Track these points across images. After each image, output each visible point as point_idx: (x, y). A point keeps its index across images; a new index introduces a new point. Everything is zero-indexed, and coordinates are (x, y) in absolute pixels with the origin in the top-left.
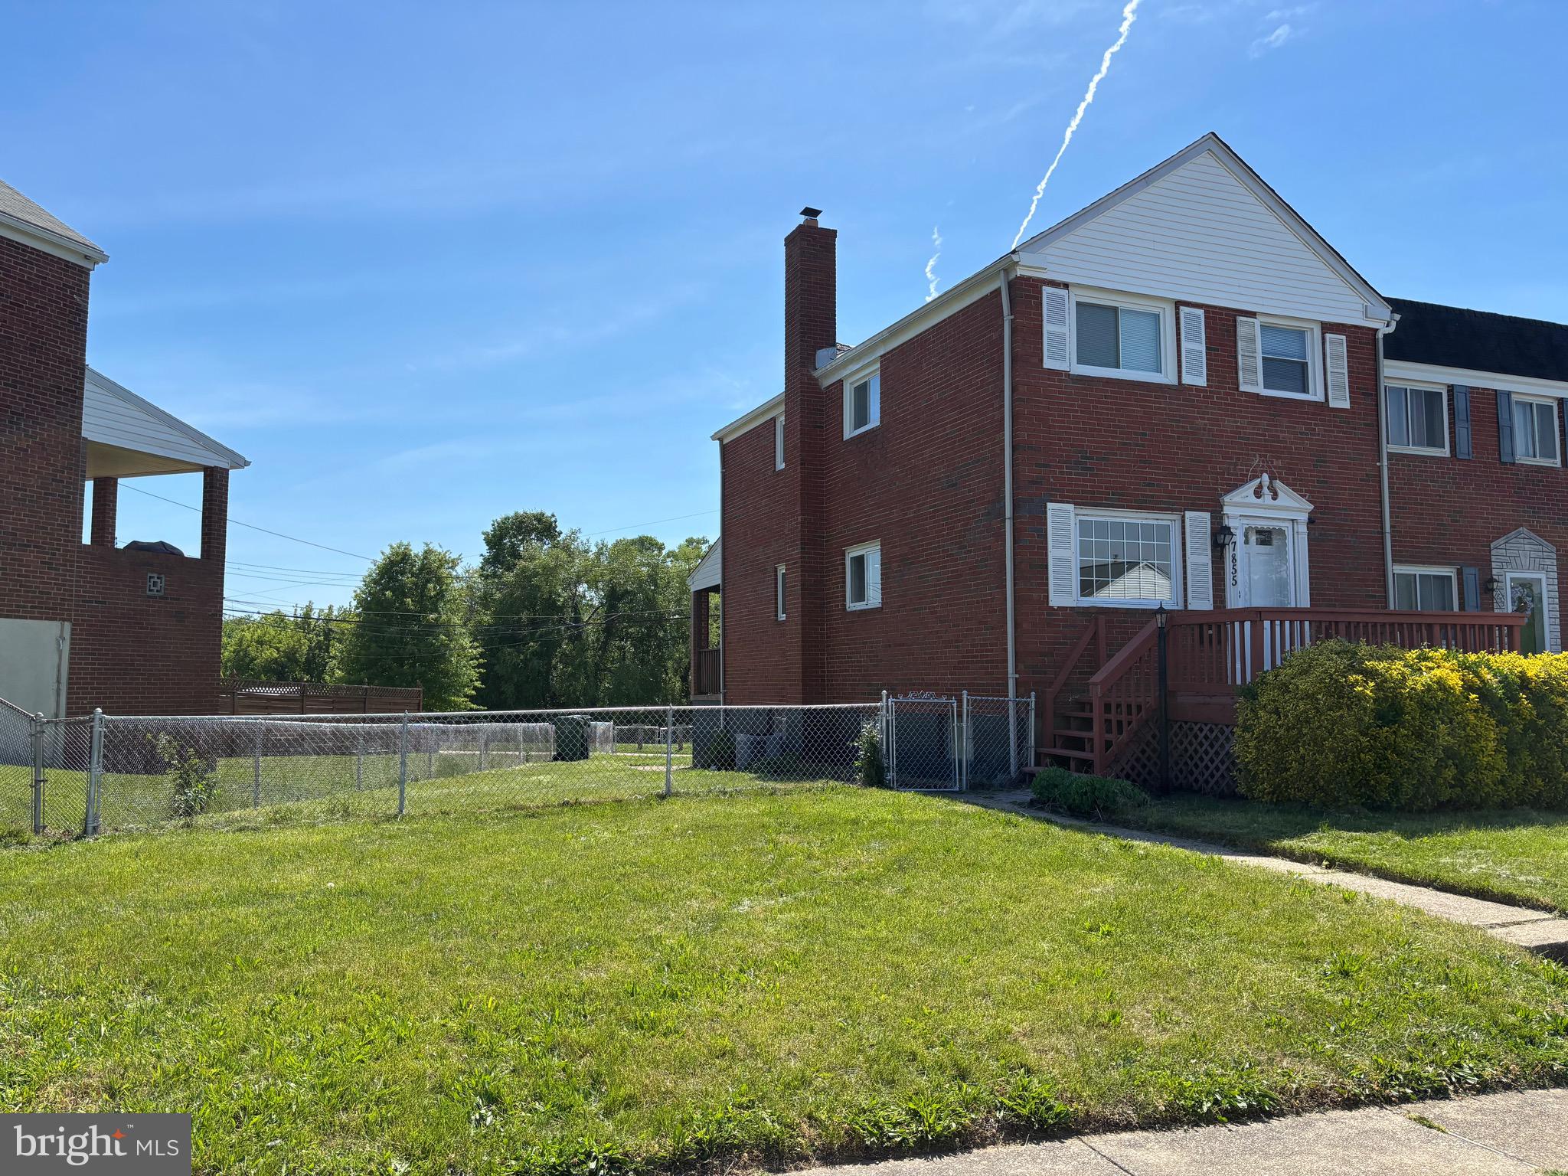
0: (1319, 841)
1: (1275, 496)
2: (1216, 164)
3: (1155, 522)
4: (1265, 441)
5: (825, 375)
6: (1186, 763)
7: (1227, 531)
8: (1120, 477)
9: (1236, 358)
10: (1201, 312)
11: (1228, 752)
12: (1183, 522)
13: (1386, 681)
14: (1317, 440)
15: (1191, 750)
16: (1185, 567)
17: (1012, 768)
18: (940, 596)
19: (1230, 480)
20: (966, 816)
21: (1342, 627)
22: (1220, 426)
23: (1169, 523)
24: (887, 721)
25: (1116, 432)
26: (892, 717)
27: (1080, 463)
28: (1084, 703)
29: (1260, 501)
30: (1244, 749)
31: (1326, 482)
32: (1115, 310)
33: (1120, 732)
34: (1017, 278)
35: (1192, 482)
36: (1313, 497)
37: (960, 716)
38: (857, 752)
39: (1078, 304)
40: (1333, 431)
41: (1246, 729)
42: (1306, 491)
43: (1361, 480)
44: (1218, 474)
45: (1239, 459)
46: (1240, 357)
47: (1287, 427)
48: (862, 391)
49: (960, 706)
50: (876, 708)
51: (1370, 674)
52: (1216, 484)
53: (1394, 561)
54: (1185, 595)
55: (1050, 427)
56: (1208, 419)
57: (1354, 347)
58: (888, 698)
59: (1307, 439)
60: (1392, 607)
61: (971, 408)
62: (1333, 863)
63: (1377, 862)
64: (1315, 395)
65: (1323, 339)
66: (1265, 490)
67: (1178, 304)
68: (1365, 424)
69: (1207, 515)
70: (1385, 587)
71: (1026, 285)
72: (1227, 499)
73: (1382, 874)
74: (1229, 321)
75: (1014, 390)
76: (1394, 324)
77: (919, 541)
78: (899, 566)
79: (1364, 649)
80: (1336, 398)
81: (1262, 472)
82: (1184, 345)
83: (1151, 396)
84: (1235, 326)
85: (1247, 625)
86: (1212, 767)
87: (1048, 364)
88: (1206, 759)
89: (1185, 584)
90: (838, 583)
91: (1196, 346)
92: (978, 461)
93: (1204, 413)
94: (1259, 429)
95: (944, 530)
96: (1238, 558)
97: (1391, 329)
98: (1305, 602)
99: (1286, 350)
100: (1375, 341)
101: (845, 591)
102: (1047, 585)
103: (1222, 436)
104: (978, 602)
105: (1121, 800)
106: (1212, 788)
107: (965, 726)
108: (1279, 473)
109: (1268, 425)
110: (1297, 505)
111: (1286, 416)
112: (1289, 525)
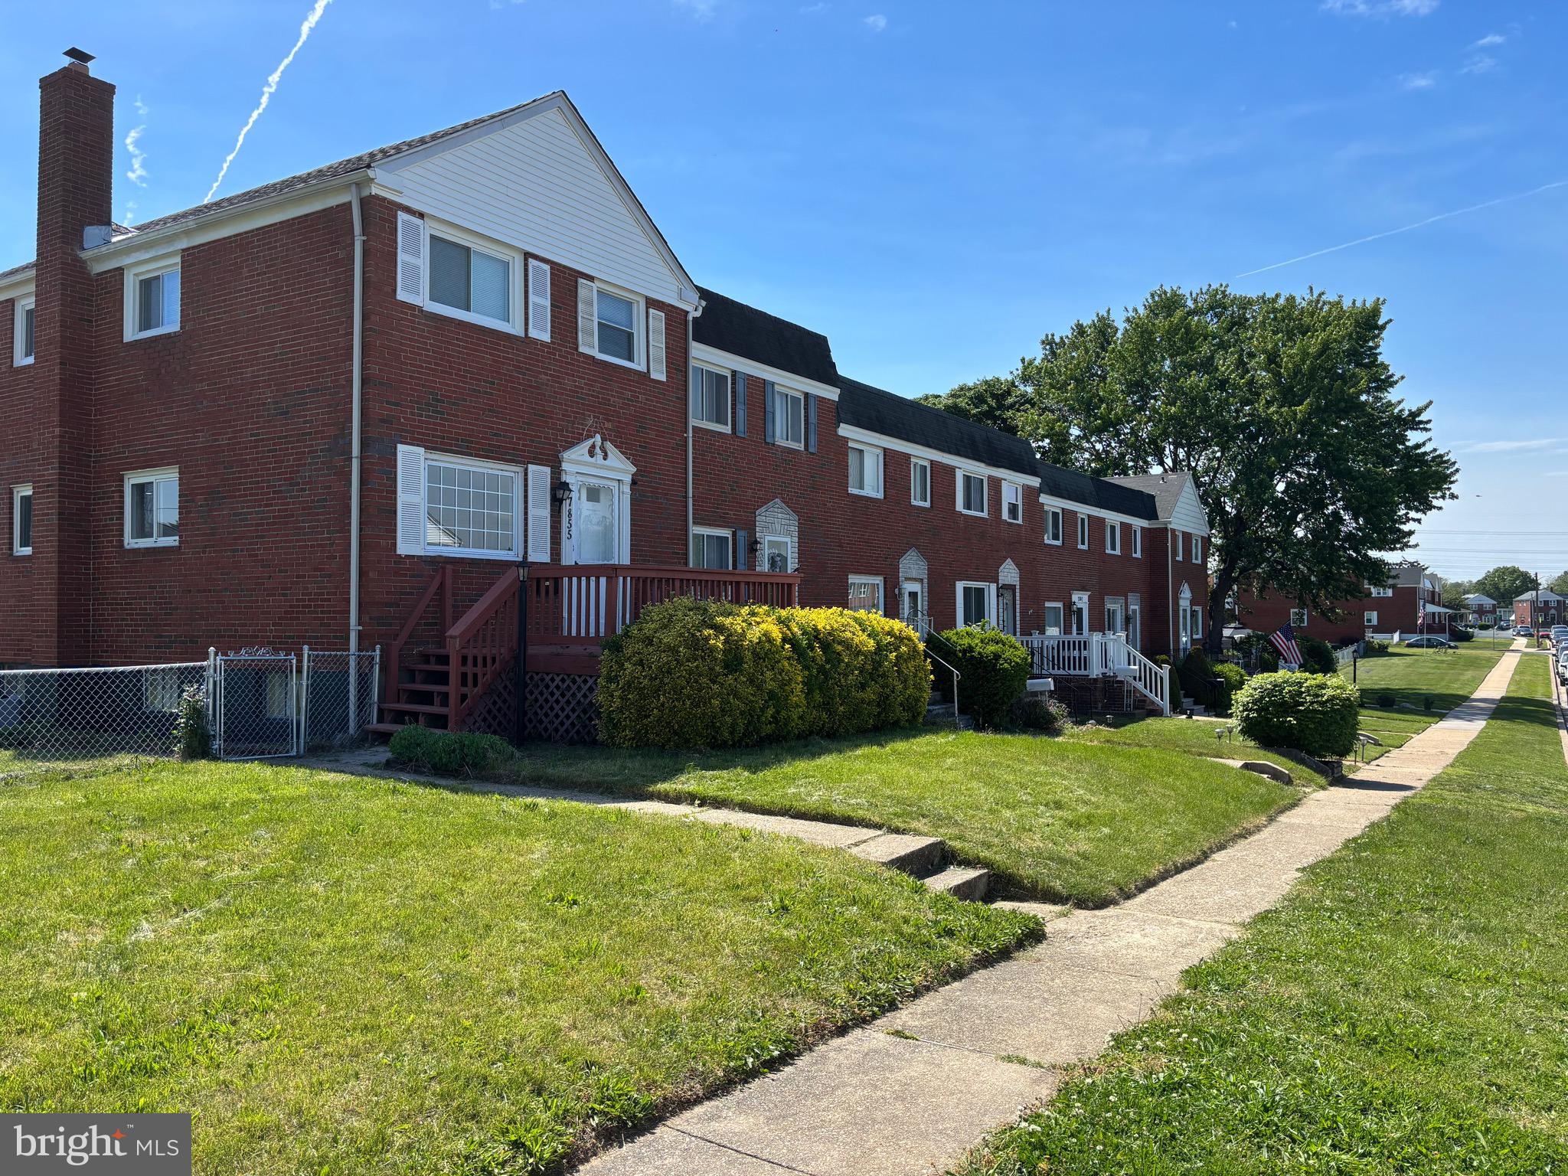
0: (688, 782)
1: (605, 458)
2: (564, 123)
3: (500, 473)
4: (599, 403)
5: (98, 259)
6: (536, 713)
7: (565, 486)
8: (470, 424)
9: (576, 318)
10: (547, 267)
11: (591, 702)
12: (526, 474)
13: (731, 635)
14: (639, 407)
15: (541, 700)
16: (526, 519)
17: (352, 724)
18: (263, 537)
19: (568, 437)
21: (677, 584)
22: (560, 383)
23: (512, 475)
24: (215, 683)
25: (466, 377)
26: (220, 678)
27: (431, 405)
28: (429, 656)
29: (592, 460)
30: (606, 697)
31: (645, 447)
32: (468, 249)
33: (475, 685)
34: (371, 196)
35: (535, 436)
36: (636, 460)
37: (299, 671)
38: (176, 719)
39: (432, 237)
40: (652, 400)
41: (610, 680)
42: (631, 454)
43: (673, 448)
44: (558, 430)
45: (576, 418)
46: (580, 319)
47: (617, 392)
48: (149, 287)
49: (300, 661)
50: (201, 668)
51: (719, 629)
52: (557, 440)
53: (694, 523)
54: (526, 547)
55: (402, 363)
56: (551, 375)
57: (671, 325)
58: (216, 654)
59: (633, 406)
60: (691, 566)
61: (308, 330)
62: (705, 802)
63: (741, 797)
64: (638, 365)
65: (647, 312)
66: (598, 450)
67: (527, 255)
68: (677, 398)
69: (548, 470)
70: (686, 545)
71: (381, 206)
72: (565, 455)
73: (746, 807)
74: (571, 280)
75: (365, 317)
76: (700, 309)
77: (234, 473)
78: (205, 500)
79: (713, 608)
80: (655, 370)
81: (596, 432)
82: (532, 298)
83: (499, 345)
84: (576, 288)
85: (603, 581)
86: (562, 715)
88: (557, 708)
89: (526, 536)
90: (115, 513)
91: (542, 301)
92: (317, 390)
93: (548, 369)
94: (593, 391)
95: (271, 463)
96: (573, 513)
97: (698, 314)
98: (626, 560)
99: (618, 320)
100: (686, 321)
101: (122, 525)
102: (395, 532)
103: (562, 394)
104: (312, 546)
105: (490, 754)
106: (562, 736)
107: (305, 684)
108: (610, 435)
109: (602, 388)
110: (622, 466)
111: (616, 382)
112: (616, 484)
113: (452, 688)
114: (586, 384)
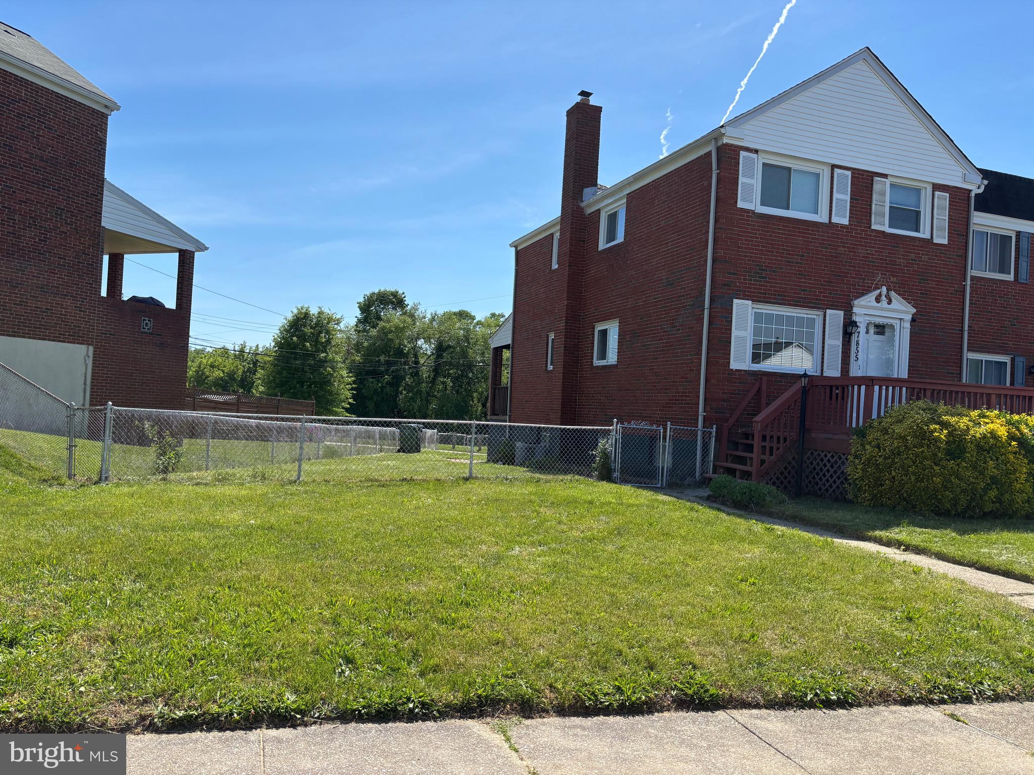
0: (900, 533)
1: (890, 302)
2: (868, 70)
3: (805, 316)
4: (886, 264)
5: (589, 206)
6: (814, 478)
7: (854, 324)
8: (784, 284)
9: (871, 206)
10: (849, 173)
11: (843, 472)
12: (825, 316)
13: (955, 430)
14: (922, 265)
15: (818, 468)
16: (823, 347)
17: (697, 474)
18: (656, 358)
19: (859, 289)
20: (664, 503)
21: (929, 393)
22: (855, 252)
23: (815, 317)
24: (616, 439)
25: (783, 253)
26: (619, 437)
27: (757, 273)
28: (748, 434)
29: (878, 305)
30: (853, 470)
31: (926, 294)
32: (789, 169)
33: (771, 454)
34: (723, 144)
35: (833, 290)
36: (916, 304)
37: (665, 438)
38: (594, 458)
39: (764, 164)
40: (934, 259)
41: (856, 457)
42: (912, 300)
43: (951, 294)
44: (852, 285)
45: (866, 276)
46: (873, 206)
47: (902, 255)
48: (613, 218)
49: (665, 432)
50: (609, 430)
51: (944, 425)
52: (849, 292)
53: (968, 350)
54: (822, 366)
55: (739, 247)
56: (848, 247)
57: (954, 202)
58: (617, 424)
59: (916, 264)
60: (964, 381)
61: (686, 233)
62: (908, 548)
63: (938, 549)
64: (924, 234)
65: (933, 195)
66: (883, 298)
67: (834, 167)
68: (957, 256)
69: (841, 313)
70: (961, 368)
71: (730, 150)
72: (856, 302)
73: (941, 557)
74: (868, 179)
75: (716, 221)
76: (983, 187)
77: (645, 321)
78: (630, 338)
79: (942, 408)
80: (938, 237)
81: (882, 285)
82: (835, 195)
83: (809, 230)
84: (872, 184)
85: (863, 388)
86: (831, 481)
87: (741, 204)
88: (828, 475)
89: (823, 358)
90: (590, 347)
91: (844, 197)
92: (689, 269)
93: (844, 243)
94: (882, 256)
95: (662, 314)
96: (860, 342)
97: (980, 191)
98: (904, 375)
99: (907, 202)
100: (969, 198)
101: (593, 353)
102: (729, 354)
103: (856, 260)
104: (682, 364)
105: (768, 498)
106: (830, 494)
107: (667, 445)
108: (894, 286)
109: (889, 253)
110: (905, 309)
111: (902, 248)
112: (898, 322)
113: (755, 455)
114: (876, 251)
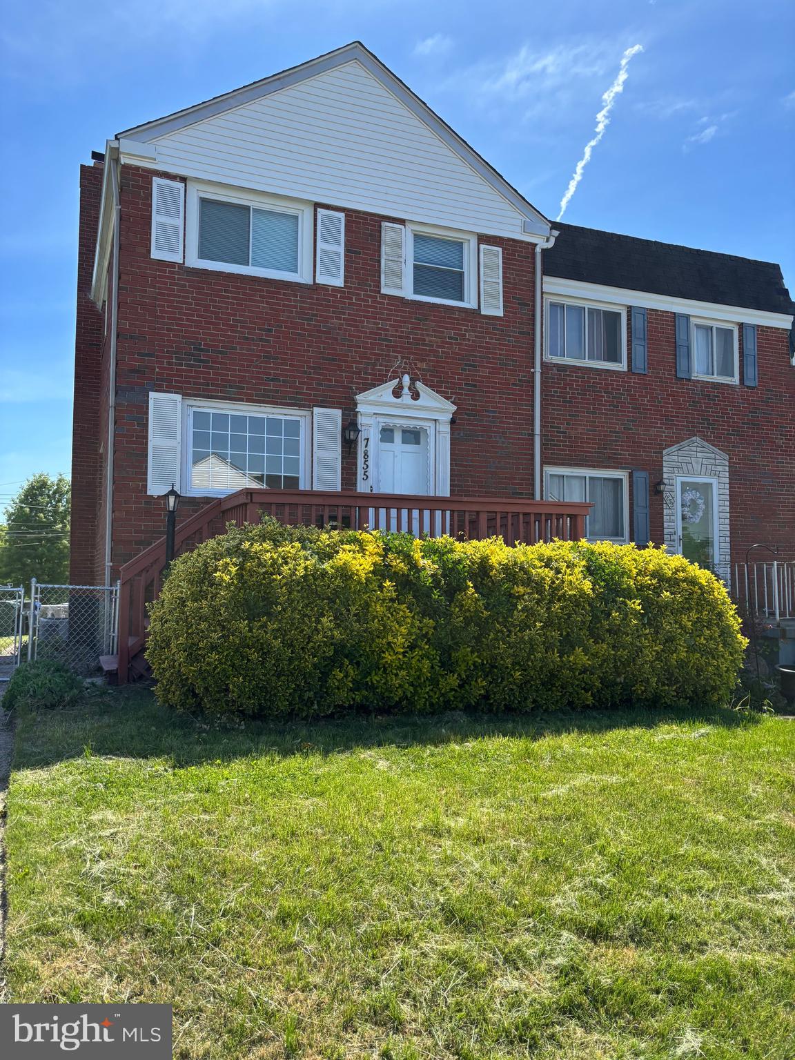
1: (416, 396)
2: (364, 74)
3: (282, 417)
4: (408, 343)
5: (97, 297)
7: (359, 428)
8: (240, 371)
9: (379, 261)
10: (342, 216)
12: (312, 417)
14: (466, 345)
16: (312, 462)
19: (366, 379)
22: (357, 326)
23: (297, 418)
25: (237, 326)
27: (192, 355)
29: (398, 401)
31: (475, 386)
32: (247, 208)
34: (123, 167)
35: (324, 380)
36: (459, 399)
39: (204, 202)
40: (485, 338)
42: (452, 393)
43: (513, 384)
44: (354, 373)
45: (378, 360)
46: (383, 261)
47: (434, 331)
52: (352, 382)
53: (542, 462)
55: (157, 317)
56: (345, 319)
57: (509, 259)
59: (456, 344)
64: (469, 303)
65: (479, 249)
66: (406, 390)
67: (317, 205)
68: (520, 333)
69: (338, 412)
70: (533, 485)
71: (134, 175)
72: (359, 397)
74: (374, 226)
76: (552, 241)
80: (487, 306)
81: (403, 373)
82: (320, 245)
83: (279, 294)
84: (380, 232)
87: (156, 254)
89: (312, 477)
91: (334, 248)
94: (402, 332)
96: (371, 454)
97: (550, 245)
99: (437, 259)
100: (534, 254)
102: (146, 474)
103: (361, 337)
108: (422, 375)
109: (412, 328)
110: (439, 405)
111: (432, 321)
112: (432, 424)
114: (390, 325)
